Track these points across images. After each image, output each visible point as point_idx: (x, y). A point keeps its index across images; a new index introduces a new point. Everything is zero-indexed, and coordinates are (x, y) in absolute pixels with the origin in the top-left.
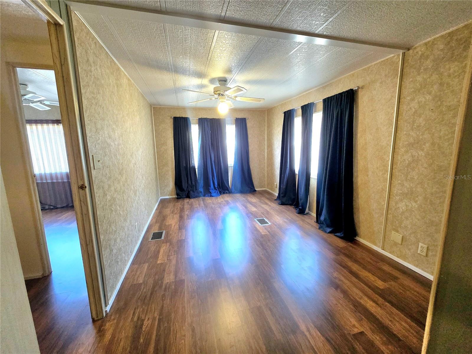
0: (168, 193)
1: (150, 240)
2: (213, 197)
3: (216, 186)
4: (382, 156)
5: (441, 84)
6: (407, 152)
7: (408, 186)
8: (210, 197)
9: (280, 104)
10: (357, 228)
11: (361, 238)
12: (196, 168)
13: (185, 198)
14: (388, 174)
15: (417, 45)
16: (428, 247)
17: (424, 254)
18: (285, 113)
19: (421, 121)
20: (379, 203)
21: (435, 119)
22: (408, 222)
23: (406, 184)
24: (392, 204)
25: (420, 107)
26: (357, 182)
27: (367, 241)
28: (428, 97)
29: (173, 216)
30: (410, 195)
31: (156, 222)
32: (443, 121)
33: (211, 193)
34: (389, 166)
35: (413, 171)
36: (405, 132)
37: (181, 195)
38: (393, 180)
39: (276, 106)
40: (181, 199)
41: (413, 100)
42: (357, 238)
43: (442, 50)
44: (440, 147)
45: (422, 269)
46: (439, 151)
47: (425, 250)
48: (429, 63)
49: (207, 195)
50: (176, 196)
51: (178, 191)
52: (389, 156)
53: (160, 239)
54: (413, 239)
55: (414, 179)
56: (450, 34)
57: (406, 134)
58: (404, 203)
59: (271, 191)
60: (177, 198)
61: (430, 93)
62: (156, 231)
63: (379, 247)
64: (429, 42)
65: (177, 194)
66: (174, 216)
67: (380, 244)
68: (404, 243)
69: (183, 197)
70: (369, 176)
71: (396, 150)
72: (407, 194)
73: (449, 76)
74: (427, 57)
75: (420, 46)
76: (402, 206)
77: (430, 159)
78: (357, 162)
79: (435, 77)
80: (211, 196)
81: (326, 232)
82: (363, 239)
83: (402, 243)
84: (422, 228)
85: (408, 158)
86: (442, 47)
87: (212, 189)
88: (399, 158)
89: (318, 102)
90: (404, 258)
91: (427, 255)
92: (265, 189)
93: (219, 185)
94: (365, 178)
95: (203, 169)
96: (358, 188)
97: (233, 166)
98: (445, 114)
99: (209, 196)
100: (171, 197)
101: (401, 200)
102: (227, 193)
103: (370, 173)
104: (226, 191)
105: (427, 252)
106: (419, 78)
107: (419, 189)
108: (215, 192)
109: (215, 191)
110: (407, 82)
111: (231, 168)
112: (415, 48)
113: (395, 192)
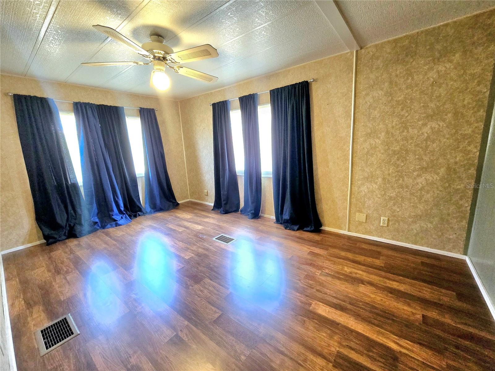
0: (22, 240)
1: (43, 350)
2: (121, 225)
3: (122, 209)
4: (342, 147)
5: (391, 83)
6: (365, 141)
7: (368, 171)
8: (116, 228)
9: (204, 94)
10: (321, 218)
11: (325, 226)
12: (79, 185)
13: (66, 239)
14: (349, 163)
15: (369, 46)
16: (388, 219)
17: (386, 225)
18: (214, 105)
19: (376, 113)
20: (341, 190)
21: (388, 112)
22: (370, 202)
23: (367, 170)
24: (355, 189)
25: (374, 101)
26: (317, 175)
27: (333, 228)
28: (380, 92)
29: (66, 279)
30: (370, 178)
31: (29, 305)
32: (394, 113)
33: (116, 221)
34: (349, 155)
35: (372, 157)
36: (362, 124)
37: (55, 236)
38: (354, 167)
39: (196, 96)
40: (57, 244)
41: (367, 94)
42: (323, 228)
43: (390, 53)
44: (393, 135)
45: (385, 238)
46: (393, 138)
47: (386, 222)
48: (379, 62)
49: (109, 226)
50: (44, 241)
51: (47, 231)
52: (348, 146)
53: (72, 336)
54: (375, 215)
55: (373, 164)
56: (396, 41)
57: (363, 126)
58: (366, 186)
59: (199, 201)
60: (48, 244)
61: (382, 90)
62: (47, 324)
63: (345, 230)
64: (378, 44)
65: (46, 237)
66: (68, 278)
67: (346, 227)
68: (368, 220)
69: (60, 239)
70: (330, 167)
71: (355, 140)
72: (367, 178)
73: (397, 76)
74: (377, 58)
75: (370, 47)
76: (364, 189)
77: (385, 146)
78: (316, 155)
79: (385, 76)
80: (117, 225)
81: (294, 230)
82: (328, 227)
83: (366, 221)
84: (383, 204)
85: (366, 145)
86: (389, 50)
87: (117, 215)
88: (358, 147)
89: (262, 93)
90: (370, 233)
91: (388, 226)
92: (188, 200)
93: (125, 206)
94: (325, 169)
95: (94, 185)
96: (318, 180)
97: (144, 175)
98: (395, 108)
99: (114, 226)
100: (30, 245)
101: (363, 184)
102: (139, 215)
103: (331, 164)
104: (139, 213)
105: (388, 223)
106: (372, 76)
107: (378, 172)
108: (122, 218)
109: (121, 215)
110: (361, 78)
111: (140, 179)
112: (367, 48)
113: (357, 177)
